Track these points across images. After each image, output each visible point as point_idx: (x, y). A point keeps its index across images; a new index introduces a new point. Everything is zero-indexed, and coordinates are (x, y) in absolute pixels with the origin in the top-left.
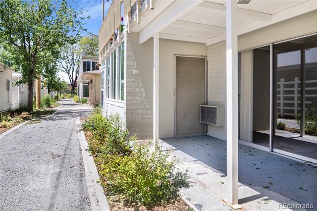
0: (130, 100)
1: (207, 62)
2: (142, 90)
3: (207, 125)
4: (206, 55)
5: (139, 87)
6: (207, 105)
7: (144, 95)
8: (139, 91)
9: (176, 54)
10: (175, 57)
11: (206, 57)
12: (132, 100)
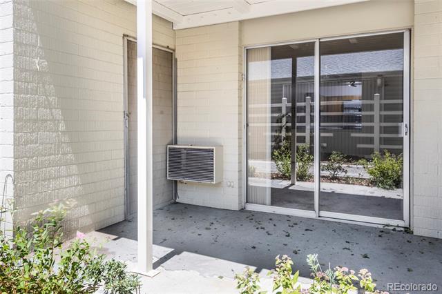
0: (27, 143)
1: (176, 60)
2: (58, 113)
3: (176, 182)
4: (173, 47)
5: (49, 106)
6: (176, 143)
7: (62, 127)
8: (50, 117)
9: (127, 36)
10: (126, 42)
11: (174, 50)
12: (32, 142)
